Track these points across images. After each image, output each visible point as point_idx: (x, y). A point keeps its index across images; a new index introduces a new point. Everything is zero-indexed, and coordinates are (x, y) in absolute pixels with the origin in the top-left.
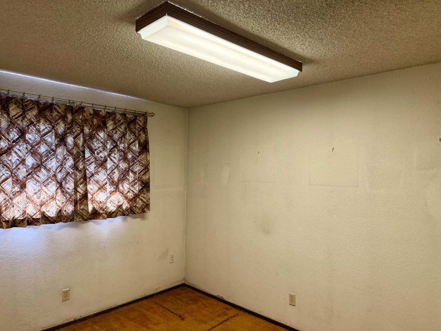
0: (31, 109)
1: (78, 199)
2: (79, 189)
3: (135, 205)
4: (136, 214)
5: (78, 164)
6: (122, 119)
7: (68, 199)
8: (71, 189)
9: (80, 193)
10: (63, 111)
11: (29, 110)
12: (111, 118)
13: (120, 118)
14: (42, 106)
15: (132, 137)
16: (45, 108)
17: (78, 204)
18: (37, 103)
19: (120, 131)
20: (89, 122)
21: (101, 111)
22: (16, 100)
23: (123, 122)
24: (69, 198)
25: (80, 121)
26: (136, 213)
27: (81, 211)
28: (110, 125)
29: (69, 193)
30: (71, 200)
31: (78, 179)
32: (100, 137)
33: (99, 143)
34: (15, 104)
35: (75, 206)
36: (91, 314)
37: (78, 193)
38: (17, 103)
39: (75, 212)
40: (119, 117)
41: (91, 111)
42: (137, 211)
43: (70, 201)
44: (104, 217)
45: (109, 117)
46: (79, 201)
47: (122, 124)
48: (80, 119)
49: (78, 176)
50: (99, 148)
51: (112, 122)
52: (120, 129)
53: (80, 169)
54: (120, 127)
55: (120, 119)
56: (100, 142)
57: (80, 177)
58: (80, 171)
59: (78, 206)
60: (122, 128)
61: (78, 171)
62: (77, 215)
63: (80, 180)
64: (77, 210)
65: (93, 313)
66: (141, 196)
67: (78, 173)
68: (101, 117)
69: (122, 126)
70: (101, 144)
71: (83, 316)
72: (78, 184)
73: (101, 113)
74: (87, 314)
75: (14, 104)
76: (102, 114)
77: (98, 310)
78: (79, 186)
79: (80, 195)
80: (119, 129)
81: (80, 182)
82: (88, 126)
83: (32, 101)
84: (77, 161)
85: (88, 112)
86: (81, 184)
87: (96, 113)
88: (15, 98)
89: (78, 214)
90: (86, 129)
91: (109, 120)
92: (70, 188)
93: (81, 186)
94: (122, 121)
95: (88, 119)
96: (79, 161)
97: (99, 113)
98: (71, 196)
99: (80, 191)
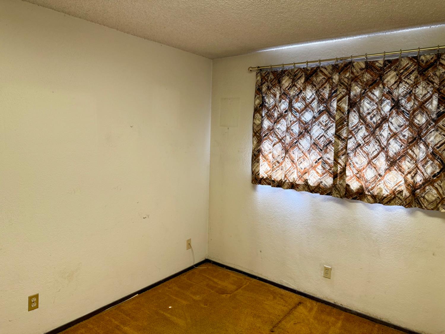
0: (300, 77)
1: (338, 172)
2: (340, 161)
3: (423, 195)
4: (423, 209)
5: (340, 131)
6: (411, 66)
7: (328, 171)
8: (332, 160)
9: (341, 165)
10: (329, 73)
11: (299, 79)
12: (393, 67)
13: (408, 64)
14: (309, 72)
15: (429, 91)
16: (312, 73)
17: (338, 177)
18: (305, 70)
19: (408, 84)
20: (360, 80)
21: (377, 61)
22: (288, 72)
23: (413, 69)
24: (328, 169)
25: (346, 80)
26: (424, 207)
27: (340, 186)
28: (391, 78)
29: (329, 164)
30: (331, 171)
31: (340, 149)
32: (376, 96)
33: (373, 105)
34: (288, 75)
35: (334, 179)
36: (354, 309)
37: (338, 165)
38: (289, 74)
39: (334, 185)
40: (407, 62)
41: (363, 64)
42: (425, 205)
43: (330, 173)
44: (369, 200)
45: (390, 67)
46: (340, 174)
47: (411, 72)
48: (346, 78)
49: (340, 146)
50: (373, 111)
51: (395, 73)
52: (408, 81)
53: (343, 137)
54: (408, 77)
55: (408, 66)
56: (375, 103)
57: (342, 147)
58: (343, 140)
59: (338, 180)
60: (411, 78)
61: (340, 139)
62: (335, 189)
63: (342, 150)
64: (336, 184)
65: (356, 310)
66: (438, 184)
67: (340, 142)
68: (377, 70)
69: (411, 75)
70: (376, 105)
71: (345, 305)
72: (339, 155)
73: (377, 64)
74: (349, 307)
75: (286, 77)
76: (379, 65)
77: (363, 311)
78: (341, 158)
79: (340, 168)
80: (406, 80)
81: (342, 153)
82: (360, 85)
83: (301, 69)
84: (339, 129)
85: (358, 66)
86: (343, 155)
87: (370, 66)
88: (287, 70)
89: (337, 189)
90: (357, 89)
91: (389, 71)
92: (330, 158)
93: (343, 157)
94: (411, 68)
95: (359, 75)
96: (342, 128)
97: (375, 64)
98: (331, 167)
99: (341, 163)
